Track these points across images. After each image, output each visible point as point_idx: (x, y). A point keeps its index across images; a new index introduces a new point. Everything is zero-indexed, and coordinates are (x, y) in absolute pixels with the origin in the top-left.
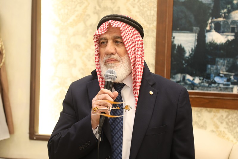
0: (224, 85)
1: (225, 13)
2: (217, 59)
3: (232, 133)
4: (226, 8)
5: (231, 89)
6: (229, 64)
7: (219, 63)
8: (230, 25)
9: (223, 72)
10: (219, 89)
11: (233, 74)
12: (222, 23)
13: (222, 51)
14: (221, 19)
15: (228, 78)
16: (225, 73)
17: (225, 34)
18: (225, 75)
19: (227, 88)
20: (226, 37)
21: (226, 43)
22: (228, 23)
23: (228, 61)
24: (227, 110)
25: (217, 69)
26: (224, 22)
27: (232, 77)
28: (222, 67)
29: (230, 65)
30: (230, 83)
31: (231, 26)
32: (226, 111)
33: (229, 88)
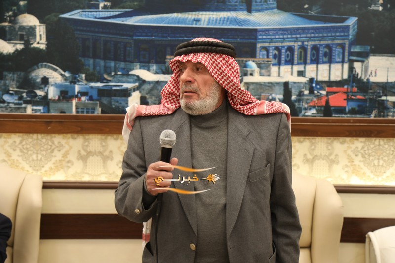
0: (16, 104)
1: (10, 16)
2: (5, 73)
3: (28, 162)
4: (11, 11)
5: (24, 109)
6: (20, 78)
7: (7, 78)
8: (18, 31)
9: (13, 88)
10: (10, 109)
11: (25, 91)
12: (7, 29)
13: (10, 64)
14: (6, 24)
15: (20, 96)
16: (16, 89)
17: (12, 42)
18: (16, 92)
19: (19, 108)
20: (14, 46)
21: (14, 53)
22: (15, 28)
23: (18, 75)
24: (21, 134)
25: (5, 85)
26: (10, 27)
27: (24, 95)
28: (12, 83)
29: (21, 80)
30: (22, 102)
31: (19, 33)
32: (19, 136)
33: (21, 108)
